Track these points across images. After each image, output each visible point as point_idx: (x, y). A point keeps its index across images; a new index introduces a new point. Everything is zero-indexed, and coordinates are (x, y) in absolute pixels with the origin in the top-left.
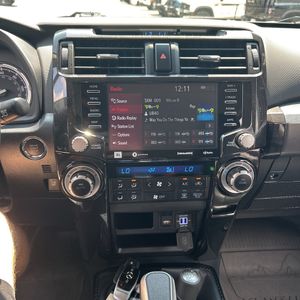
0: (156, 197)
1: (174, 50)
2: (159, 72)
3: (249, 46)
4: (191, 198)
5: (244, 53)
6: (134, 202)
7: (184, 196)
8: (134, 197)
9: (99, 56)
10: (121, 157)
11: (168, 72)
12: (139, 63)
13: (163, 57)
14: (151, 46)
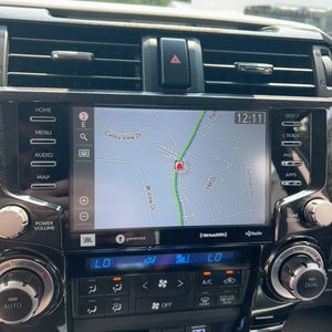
0: (155, 306)
1: (193, 51)
2: (166, 88)
3: (316, 51)
4: (215, 304)
5: (309, 62)
6: (118, 315)
7: (205, 302)
8: (117, 308)
9: (56, 54)
10: (93, 244)
11: (184, 88)
12: (131, 70)
13: (175, 60)
14: (153, 41)
